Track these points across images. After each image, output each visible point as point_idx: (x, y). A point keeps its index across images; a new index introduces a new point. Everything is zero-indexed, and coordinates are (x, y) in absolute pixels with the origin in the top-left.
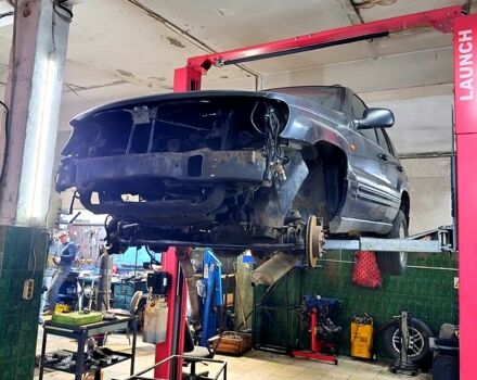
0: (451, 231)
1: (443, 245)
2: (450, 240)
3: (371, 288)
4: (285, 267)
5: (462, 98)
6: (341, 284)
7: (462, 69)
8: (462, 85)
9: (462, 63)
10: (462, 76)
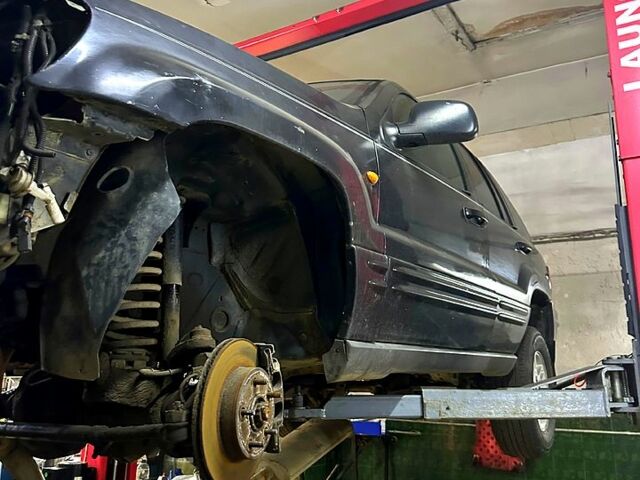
0: (629, 368)
1: (615, 400)
2: (630, 388)
3: (506, 472)
4: (319, 447)
5: (628, 87)
6: (455, 465)
7: (621, 32)
8: (625, 62)
9: (620, 21)
10: (623, 45)
